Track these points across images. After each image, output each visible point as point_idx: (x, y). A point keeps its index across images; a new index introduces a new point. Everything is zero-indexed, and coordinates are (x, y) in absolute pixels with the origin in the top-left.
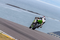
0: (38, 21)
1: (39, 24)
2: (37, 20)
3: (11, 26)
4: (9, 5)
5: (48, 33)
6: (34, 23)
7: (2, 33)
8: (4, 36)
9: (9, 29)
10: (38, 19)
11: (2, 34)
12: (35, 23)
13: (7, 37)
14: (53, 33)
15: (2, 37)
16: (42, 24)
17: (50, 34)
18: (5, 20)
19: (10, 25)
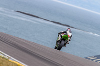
0: (63, 37)
2: (61, 36)
4: (21, 12)
7: (9, 58)
8: (13, 63)
11: (10, 60)
16: (69, 39)
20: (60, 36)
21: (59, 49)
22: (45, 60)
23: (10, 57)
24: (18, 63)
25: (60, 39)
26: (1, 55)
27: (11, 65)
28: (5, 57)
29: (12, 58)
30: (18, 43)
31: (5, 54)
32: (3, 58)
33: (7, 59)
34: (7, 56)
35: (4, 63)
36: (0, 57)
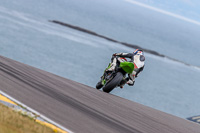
0: (121, 66)
1: (124, 73)
2: (118, 62)
3: (67, 94)
4: (62, 24)
6: (108, 72)
7: (37, 116)
8: (44, 126)
11: (38, 120)
13: (53, 132)
16: (134, 73)
17: (195, 121)
18: (45, 75)
19: (62, 91)
20: (115, 60)
21: (108, 90)
22: (109, 122)
23: (37, 113)
24: (53, 127)
25: (113, 68)
26: (20, 110)
27: (40, 130)
28: (28, 113)
29: (42, 116)
31: (28, 108)
32: (25, 116)
33: (31, 119)
34: (32, 112)
35: (26, 126)
36: (19, 113)
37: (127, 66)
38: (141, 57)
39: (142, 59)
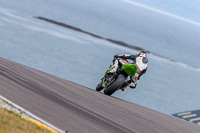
0: (123, 67)
1: (126, 76)
4: (47, 20)
5: (175, 115)
7: (22, 112)
9: (44, 99)
10: (123, 62)
11: (23, 116)
12: (112, 74)
13: (38, 128)
14: (193, 112)
15: (21, 129)
17: (181, 117)
19: (47, 87)
20: (117, 62)
22: (94, 118)
23: (23, 110)
24: (39, 124)
25: (115, 70)
26: (6, 106)
27: (25, 127)
28: (13, 109)
29: (27, 112)
30: (40, 83)
31: (14, 105)
32: (11, 112)
33: (17, 115)
34: (17, 108)
35: (12, 122)
36: (5, 109)
37: (129, 69)
38: (144, 58)
39: (145, 61)
